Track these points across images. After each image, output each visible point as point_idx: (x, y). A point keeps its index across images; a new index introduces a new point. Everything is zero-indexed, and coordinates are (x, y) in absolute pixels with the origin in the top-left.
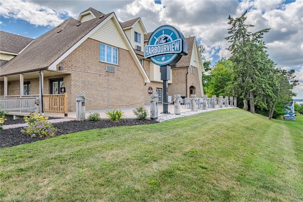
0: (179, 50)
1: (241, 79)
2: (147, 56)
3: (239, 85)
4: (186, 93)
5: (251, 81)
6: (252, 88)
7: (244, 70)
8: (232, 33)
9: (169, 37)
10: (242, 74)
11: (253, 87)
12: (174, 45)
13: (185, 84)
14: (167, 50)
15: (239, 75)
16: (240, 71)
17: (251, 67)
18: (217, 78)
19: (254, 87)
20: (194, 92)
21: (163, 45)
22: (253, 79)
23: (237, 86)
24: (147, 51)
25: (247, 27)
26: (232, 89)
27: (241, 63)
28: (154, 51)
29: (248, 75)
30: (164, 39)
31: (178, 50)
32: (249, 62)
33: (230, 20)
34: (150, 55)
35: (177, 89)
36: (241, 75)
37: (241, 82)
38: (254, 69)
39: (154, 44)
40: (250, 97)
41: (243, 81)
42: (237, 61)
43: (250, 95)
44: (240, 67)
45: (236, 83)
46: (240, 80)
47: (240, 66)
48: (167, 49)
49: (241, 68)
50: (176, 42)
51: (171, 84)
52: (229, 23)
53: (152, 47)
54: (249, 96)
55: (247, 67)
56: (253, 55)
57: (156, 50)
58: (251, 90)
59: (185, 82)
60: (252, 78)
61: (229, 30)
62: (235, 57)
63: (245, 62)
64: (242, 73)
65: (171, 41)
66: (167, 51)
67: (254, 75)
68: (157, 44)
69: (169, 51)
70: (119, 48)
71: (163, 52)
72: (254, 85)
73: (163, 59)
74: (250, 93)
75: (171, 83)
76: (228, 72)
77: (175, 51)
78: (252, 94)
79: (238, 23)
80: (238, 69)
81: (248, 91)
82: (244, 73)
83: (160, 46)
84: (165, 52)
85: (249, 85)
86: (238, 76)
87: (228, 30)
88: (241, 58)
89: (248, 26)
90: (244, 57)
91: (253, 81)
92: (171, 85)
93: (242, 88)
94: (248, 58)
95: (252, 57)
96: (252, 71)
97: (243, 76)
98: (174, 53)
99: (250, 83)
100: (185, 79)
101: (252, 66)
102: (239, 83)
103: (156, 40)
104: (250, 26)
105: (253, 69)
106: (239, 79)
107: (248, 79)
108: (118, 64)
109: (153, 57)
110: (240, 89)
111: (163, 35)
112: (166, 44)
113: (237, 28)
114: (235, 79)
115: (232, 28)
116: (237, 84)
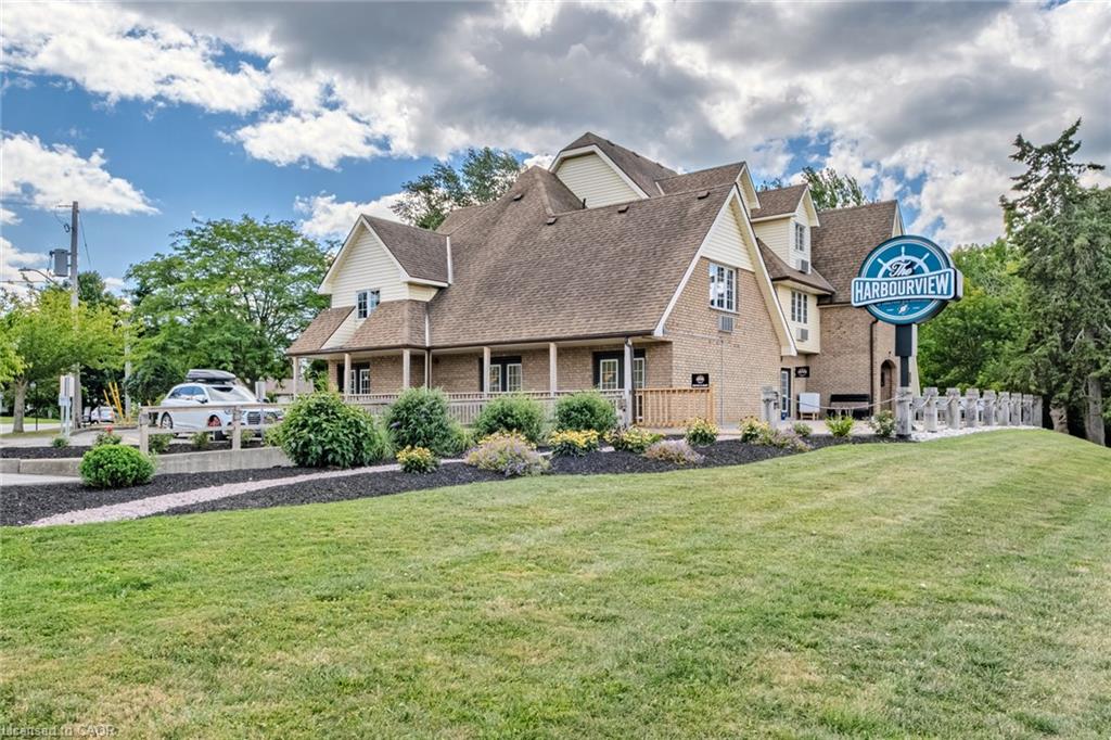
0: (949, 293)
1: (1057, 336)
2: (859, 301)
3: (1053, 357)
4: (869, 385)
5: (1092, 345)
6: (1098, 367)
7: (1071, 310)
8: (1027, 189)
9: (920, 262)
10: (1061, 321)
11: (1101, 363)
12: (933, 281)
13: (868, 356)
14: (915, 291)
15: (1051, 326)
16: (1057, 314)
17: (1093, 299)
18: (946, 325)
19: (1104, 364)
20: (891, 381)
21: (906, 280)
22: (1099, 337)
23: (1043, 359)
24: (861, 291)
25: (1080, 171)
26: (1027, 371)
27: (1058, 285)
28: (879, 292)
29: (1083, 325)
30: (907, 267)
31: (945, 292)
32: (1087, 285)
33: (1020, 150)
34: (868, 299)
35: (838, 372)
36: (1060, 325)
37: (1057, 347)
38: (1102, 306)
39: (876, 276)
40: (1090, 396)
41: (1067, 346)
42: (1045, 279)
43: (1091, 390)
44: (1056, 300)
45: (1040, 351)
46: (1056, 341)
47: (1054, 297)
48: (915, 288)
49: (1059, 303)
50: (939, 275)
51: (816, 354)
52: (1015, 157)
53: (874, 284)
54: (1087, 393)
55: (1078, 300)
56: (1099, 260)
57: (886, 289)
58: (1095, 374)
59: (868, 347)
60: (1096, 336)
61: (1018, 179)
62: (1037, 268)
63: (1072, 284)
64: (1064, 319)
65: (923, 272)
66: (916, 294)
67: (1105, 325)
68: (884, 276)
69: (922, 293)
70: (737, 269)
71: (906, 294)
72: (1103, 357)
73: (903, 309)
74: (1090, 383)
75: (818, 351)
76: (988, 303)
77: (936, 294)
78: (1095, 387)
79: (1047, 158)
80: (1050, 307)
81: (1083, 379)
82: (1068, 320)
83: (897, 281)
84: (911, 294)
85: (1086, 357)
86: (1049, 330)
87: (1014, 179)
88: (1059, 272)
89: (1082, 169)
90: (1069, 269)
91: (1100, 347)
92: (816, 358)
93: (1064, 367)
94: (1082, 272)
95: (1097, 269)
96: (1095, 311)
97: (1066, 330)
98: (932, 300)
99: (1091, 350)
100: (868, 338)
101: (1096, 297)
102: (1052, 352)
103: (882, 266)
104: (1089, 166)
105: (1098, 307)
106: (1050, 337)
107: (1082, 337)
108: (734, 311)
109: (875, 304)
110: (1054, 371)
111: (904, 257)
112: (914, 279)
113: (1044, 173)
114: (1038, 338)
115: (1029, 173)
116: (1045, 352)
